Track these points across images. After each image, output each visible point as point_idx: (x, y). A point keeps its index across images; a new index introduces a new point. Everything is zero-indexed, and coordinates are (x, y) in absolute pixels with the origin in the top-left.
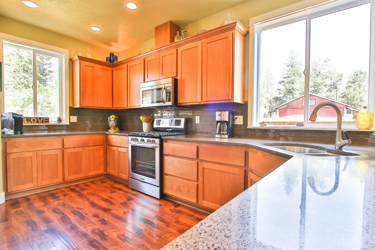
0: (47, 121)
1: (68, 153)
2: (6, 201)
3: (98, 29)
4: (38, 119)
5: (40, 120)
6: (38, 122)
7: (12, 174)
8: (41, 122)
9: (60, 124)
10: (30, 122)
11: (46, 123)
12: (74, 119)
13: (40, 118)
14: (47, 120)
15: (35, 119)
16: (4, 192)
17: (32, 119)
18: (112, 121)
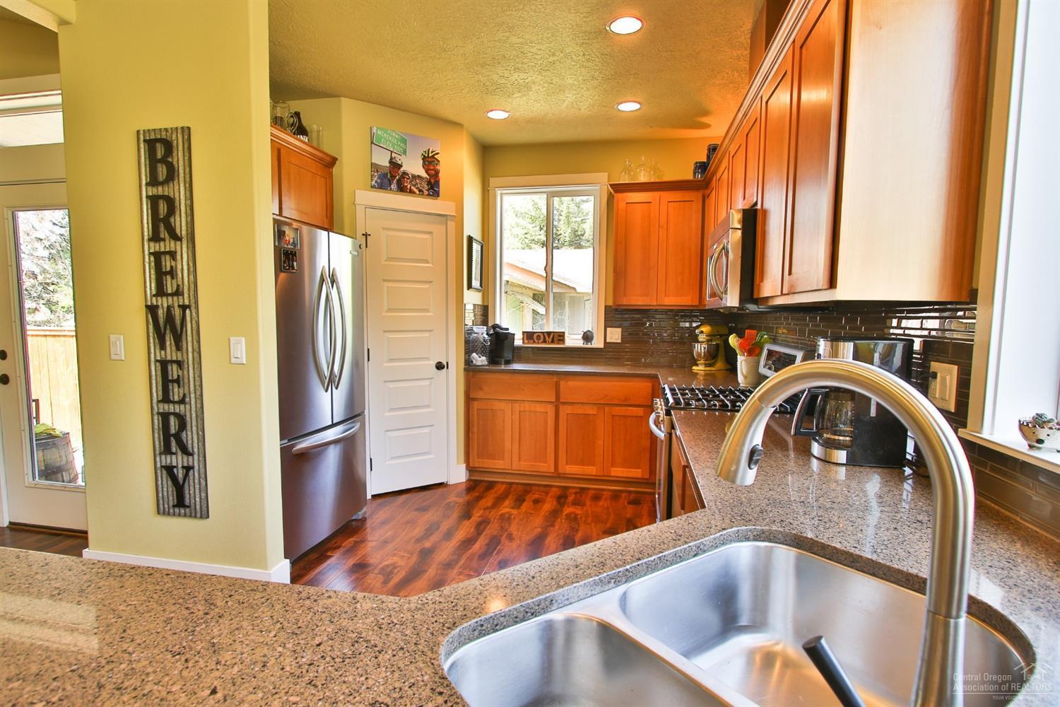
0: (562, 338)
1: (567, 414)
2: (469, 480)
3: (635, 106)
4: (546, 334)
5: (549, 337)
6: (545, 342)
7: (476, 436)
8: (550, 341)
9: (589, 346)
10: (532, 341)
11: (558, 343)
12: (615, 335)
13: (549, 333)
14: (560, 337)
15: (540, 334)
16: (465, 465)
17: (535, 335)
18: (703, 342)
